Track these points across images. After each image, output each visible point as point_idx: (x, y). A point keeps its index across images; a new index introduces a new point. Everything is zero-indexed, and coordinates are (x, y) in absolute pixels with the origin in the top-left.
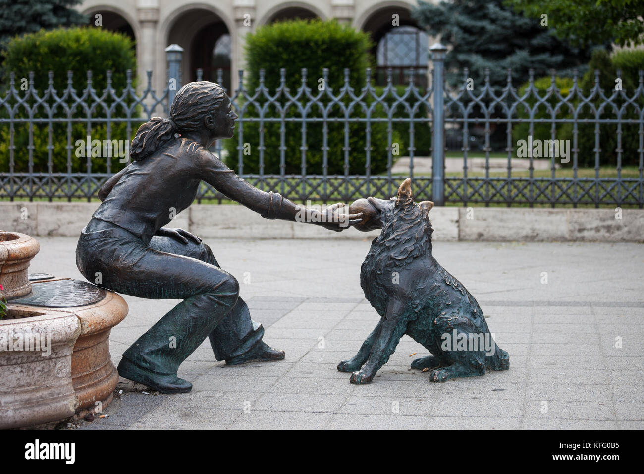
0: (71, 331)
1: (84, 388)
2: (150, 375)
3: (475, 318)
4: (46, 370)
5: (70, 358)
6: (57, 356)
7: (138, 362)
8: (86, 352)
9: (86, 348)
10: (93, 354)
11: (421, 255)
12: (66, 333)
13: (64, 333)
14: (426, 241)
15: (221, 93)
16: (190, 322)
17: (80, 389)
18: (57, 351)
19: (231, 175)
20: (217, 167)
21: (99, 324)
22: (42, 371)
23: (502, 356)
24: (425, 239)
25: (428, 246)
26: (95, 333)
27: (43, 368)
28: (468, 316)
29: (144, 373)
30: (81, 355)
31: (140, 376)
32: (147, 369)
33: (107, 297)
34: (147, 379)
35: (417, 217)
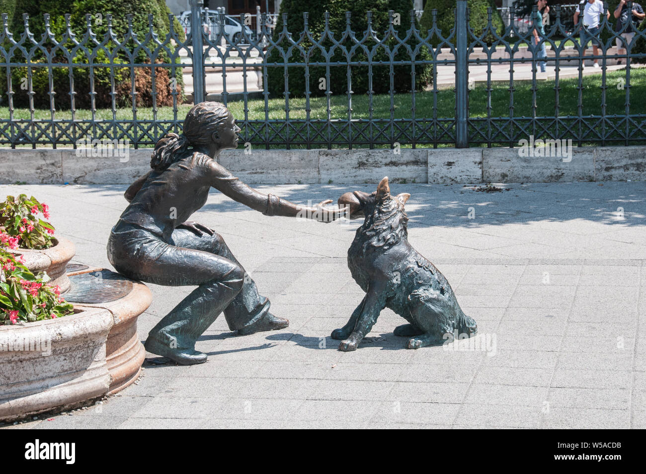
0: (105, 325)
1: (117, 367)
3: (443, 294)
4: (85, 356)
5: (104, 345)
6: (94, 345)
7: (162, 340)
8: (118, 338)
11: (397, 242)
12: (102, 327)
14: (401, 230)
15: (226, 112)
17: (113, 368)
18: (94, 340)
19: (235, 182)
20: (224, 176)
21: (128, 315)
22: (82, 357)
23: (469, 324)
24: (400, 228)
25: (403, 233)
26: (125, 323)
27: (83, 355)
28: (438, 292)
29: (167, 348)
30: (113, 341)
31: (163, 351)
33: (134, 290)
35: (393, 209)
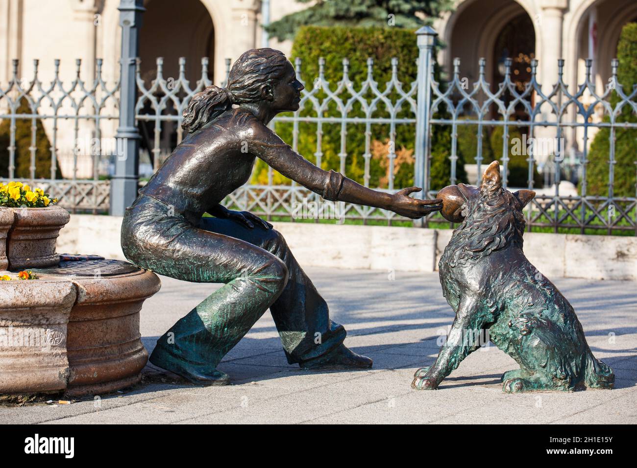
0: (61, 296)
1: (84, 362)
2: (183, 364)
5: (64, 327)
6: (48, 322)
7: (170, 348)
8: (91, 325)
9: (89, 320)
10: (100, 329)
12: (55, 297)
13: (52, 297)
16: (227, 307)
17: (79, 362)
18: (48, 317)
21: (101, 294)
26: (98, 304)
29: (176, 361)
30: (83, 327)
31: (173, 365)
32: (180, 357)
34: (179, 368)
